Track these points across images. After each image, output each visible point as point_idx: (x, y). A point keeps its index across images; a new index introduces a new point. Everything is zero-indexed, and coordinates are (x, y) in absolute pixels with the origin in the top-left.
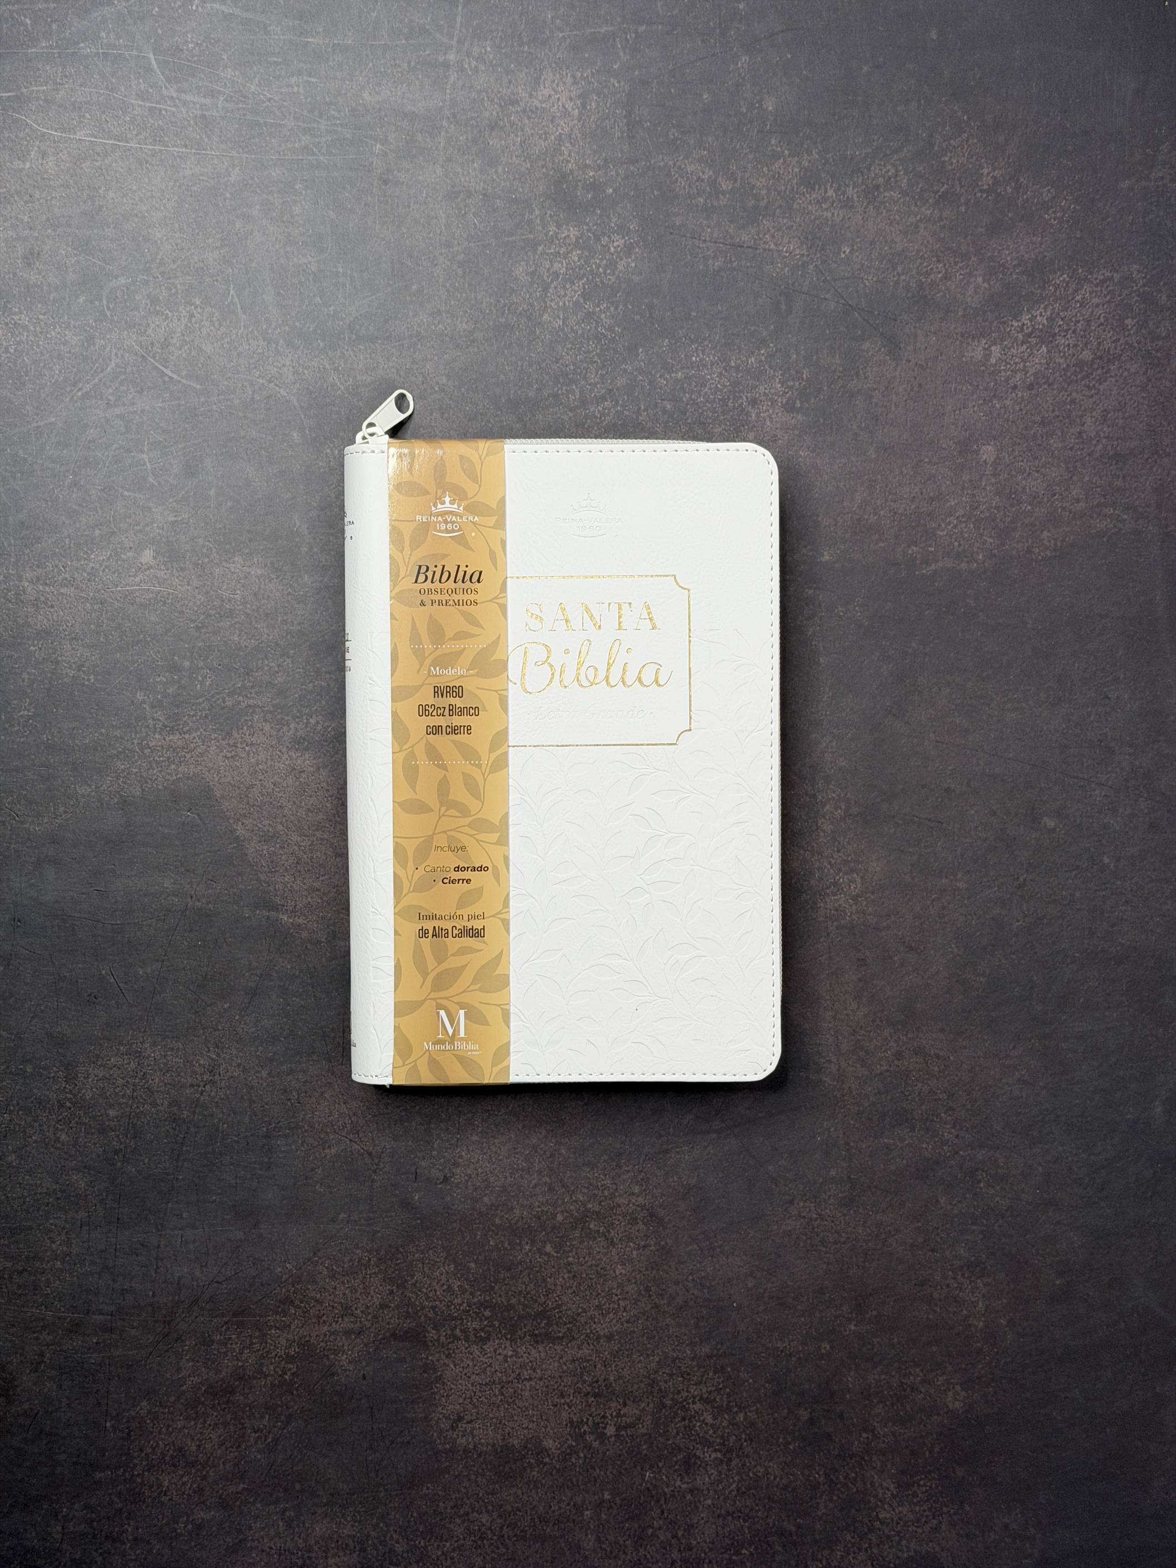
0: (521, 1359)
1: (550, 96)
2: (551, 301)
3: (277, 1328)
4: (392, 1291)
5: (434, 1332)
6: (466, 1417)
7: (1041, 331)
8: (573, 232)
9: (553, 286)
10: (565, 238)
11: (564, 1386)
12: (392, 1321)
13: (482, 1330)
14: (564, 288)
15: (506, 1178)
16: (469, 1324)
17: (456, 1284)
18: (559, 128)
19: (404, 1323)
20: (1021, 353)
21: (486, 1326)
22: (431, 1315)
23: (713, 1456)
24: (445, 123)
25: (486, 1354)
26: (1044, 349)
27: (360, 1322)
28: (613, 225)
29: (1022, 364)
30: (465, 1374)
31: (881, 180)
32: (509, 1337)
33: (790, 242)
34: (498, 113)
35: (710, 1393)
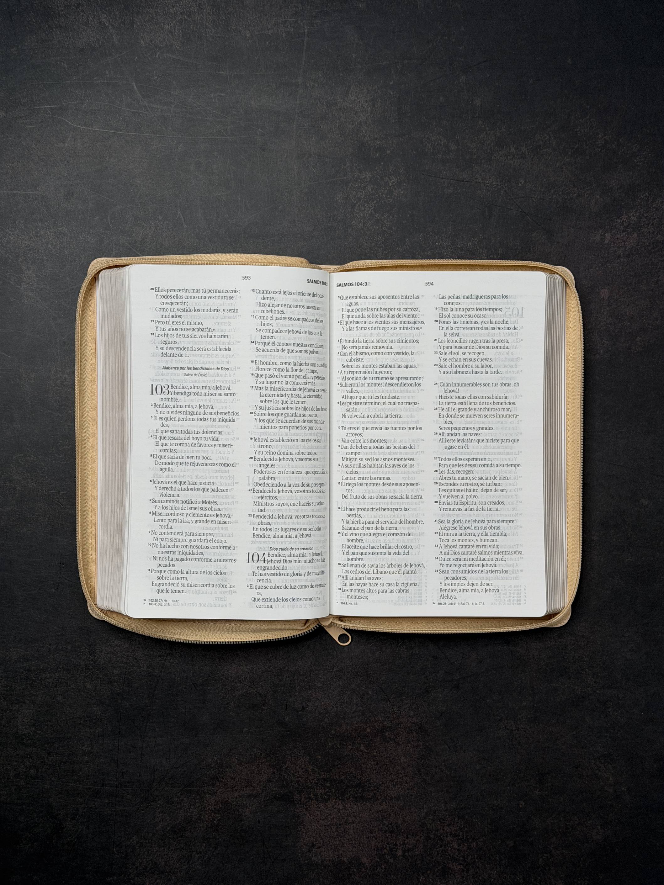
0: (348, 811)
1: (355, 100)
2: (357, 213)
3: (210, 794)
4: (274, 773)
5: (299, 795)
6: (317, 845)
7: (634, 225)
8: (369, 175)
9: (357, 205)
10: (364, 178)
11: (373, 827)
12: (274, 789)
13: (325, 794)
14: (364, 206)
15: (337, 707)
16: (318, 791)
17: (310, 768)
18: (360, 118)
19: (281, 790)
20: (624, 237)
21: (327, 792)
22: (297, 786)
23: (459, 867)
24: (296, 116)
25: (327, 809)
26: (635, 235)
27: (256, 790)
28: (391, 170)
29: (623, 243)
30: (316, 820)
31: (541, 142)
32: (341, 798)
33: (490, 178)
34: (325, 111)
35: (456, 830)
